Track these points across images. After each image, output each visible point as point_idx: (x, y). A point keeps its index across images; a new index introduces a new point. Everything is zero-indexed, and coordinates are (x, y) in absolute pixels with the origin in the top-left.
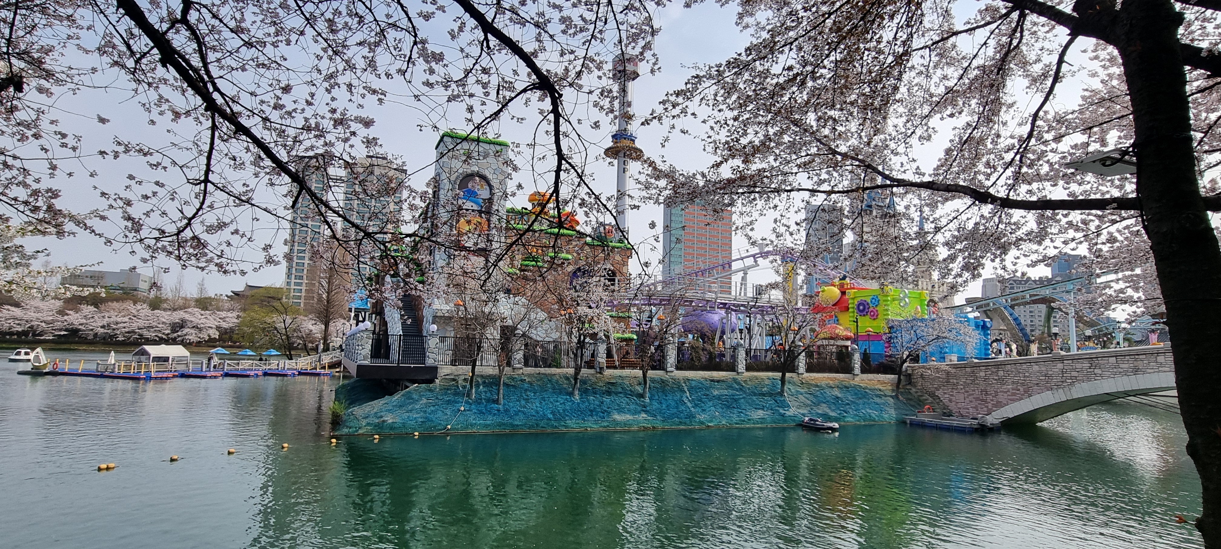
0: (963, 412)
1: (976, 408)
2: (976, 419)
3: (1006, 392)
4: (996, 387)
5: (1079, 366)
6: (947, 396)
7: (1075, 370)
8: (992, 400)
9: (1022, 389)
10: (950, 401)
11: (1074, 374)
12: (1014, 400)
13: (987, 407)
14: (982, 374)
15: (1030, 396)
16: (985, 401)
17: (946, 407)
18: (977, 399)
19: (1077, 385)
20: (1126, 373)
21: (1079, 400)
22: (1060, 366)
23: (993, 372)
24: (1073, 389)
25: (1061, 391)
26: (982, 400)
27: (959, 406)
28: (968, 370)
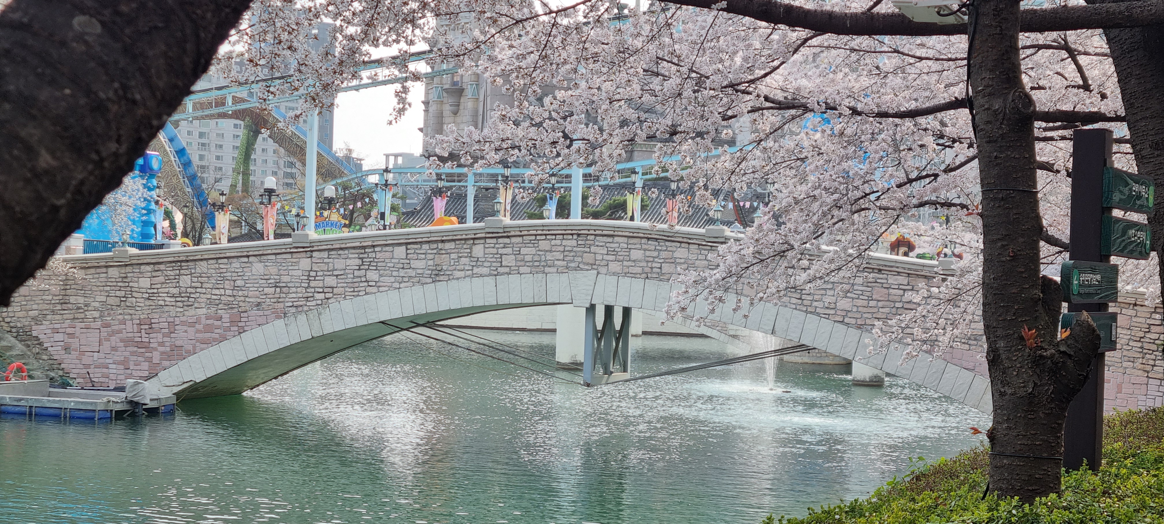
0: (97, 376)
1: (125, 364)
2: (122, 389)
3: (192, 325)
4: (173, 311)
5: (339, 264)
6: (59, 337)
7: (331, 272)
8: (162, 344)
9: (226, 317)
10: (67, 349)
11: (331, 281)
12: (207, 342)
13: (149, 360)
14: (145, 283)
15: (242, 331)
16: (146, 346)
17: (55, 365)
18: (127, 342)
19: (334, 305)
20: (419, 280)
21: (332, 337)
22: (305, 263)
23: (168, 278)
24: (326, 315)
25: (302, 318)
26: (140, 345)
27: (86, 360)
28: (114, 272)
